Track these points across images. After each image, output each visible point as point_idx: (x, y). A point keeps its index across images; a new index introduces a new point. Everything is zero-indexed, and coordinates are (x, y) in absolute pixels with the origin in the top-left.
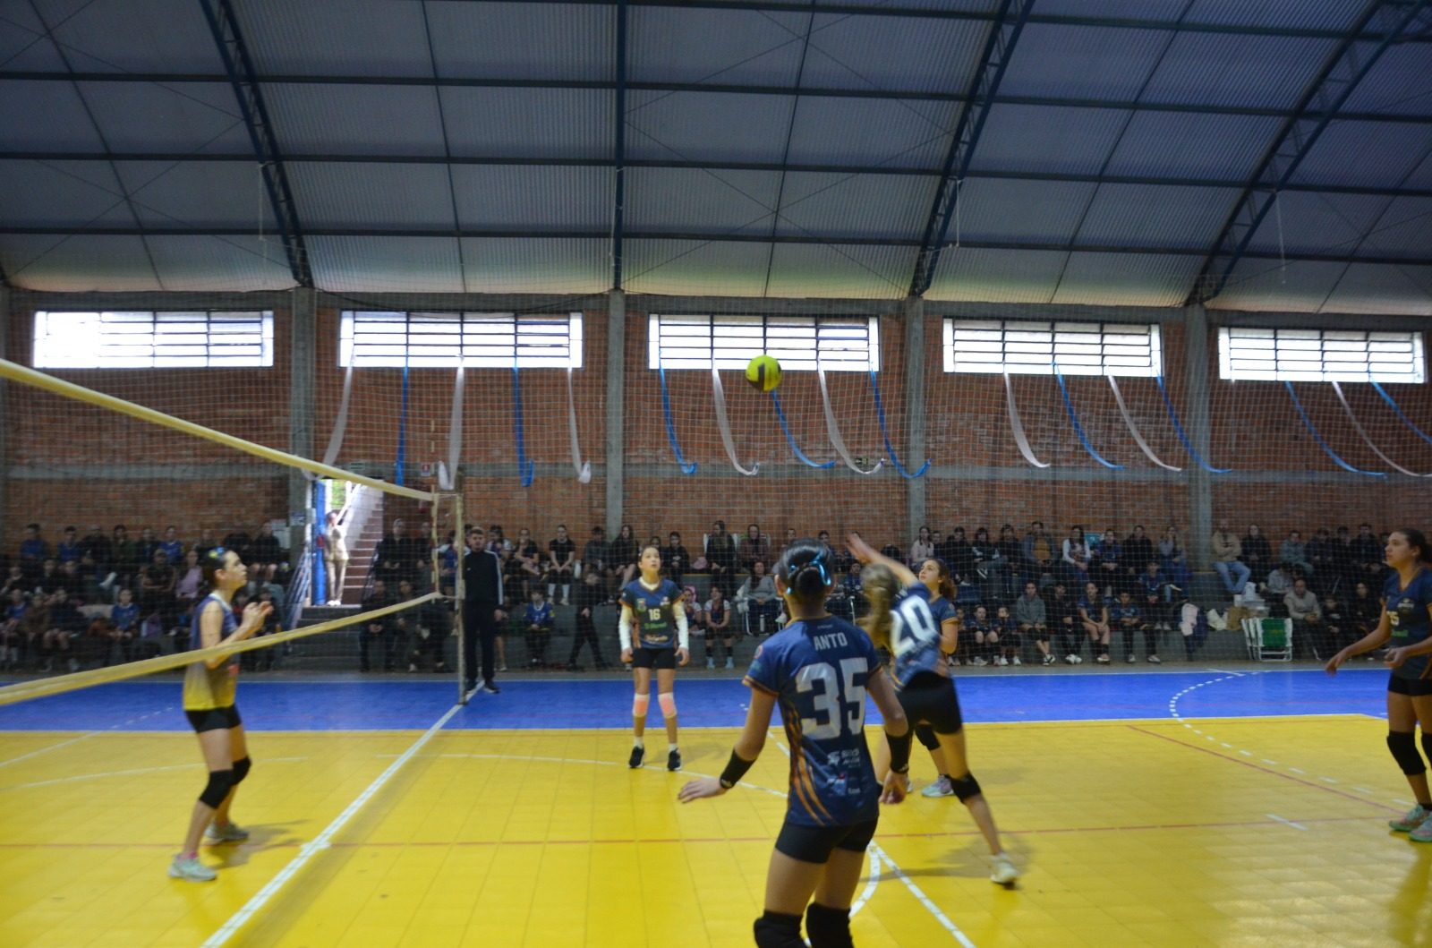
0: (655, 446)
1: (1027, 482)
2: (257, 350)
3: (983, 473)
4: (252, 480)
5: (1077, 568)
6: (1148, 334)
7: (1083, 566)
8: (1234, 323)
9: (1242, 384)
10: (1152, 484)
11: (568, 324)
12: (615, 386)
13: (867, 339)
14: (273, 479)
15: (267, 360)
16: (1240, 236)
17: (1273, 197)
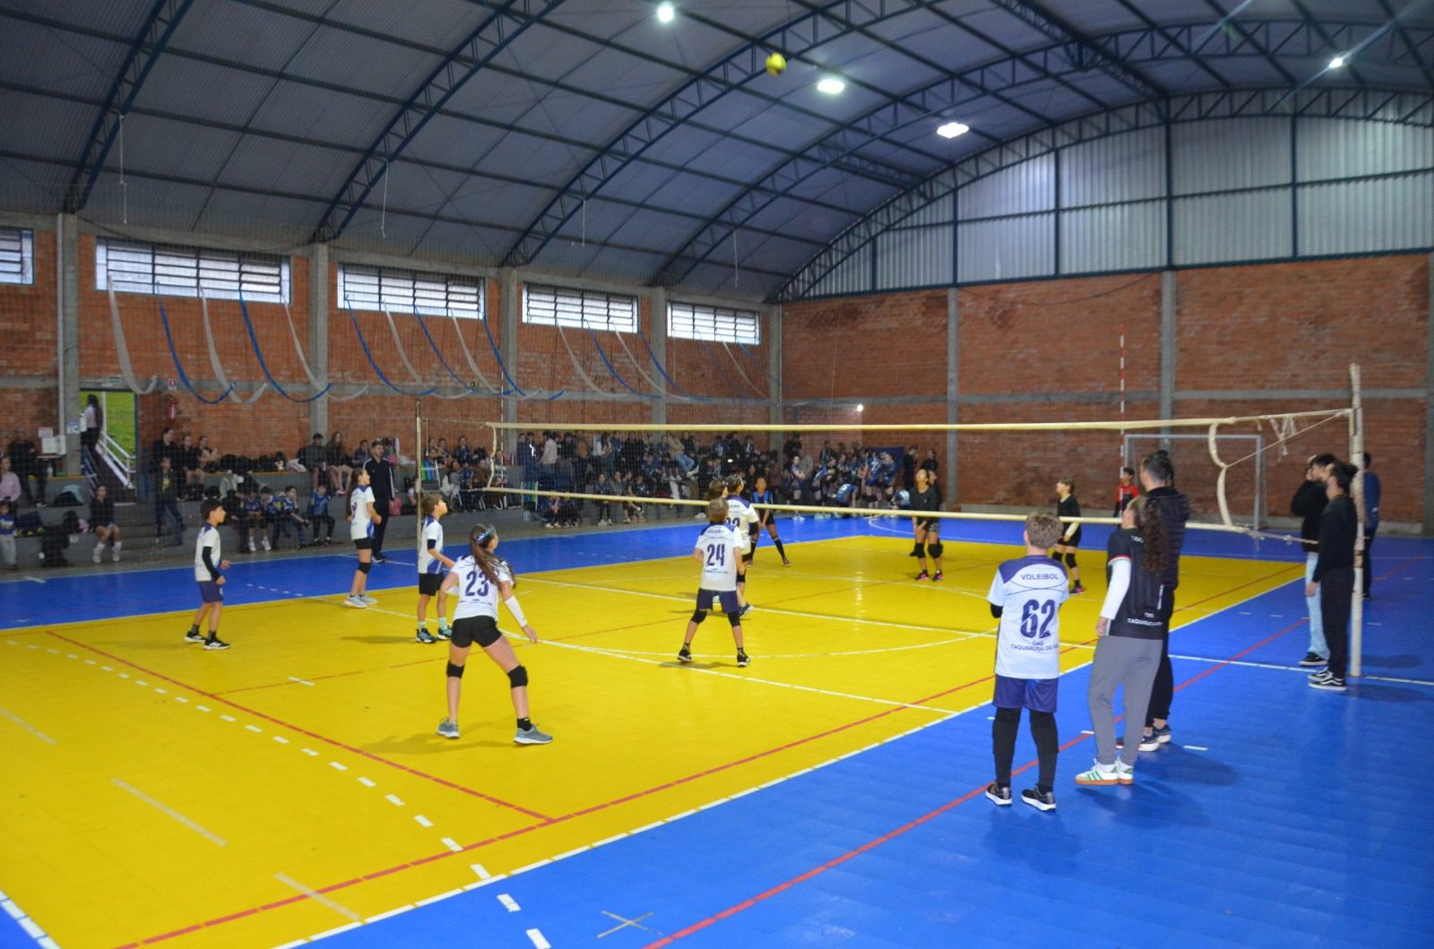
0: (343, 370)
1: (568, 402)
2: (17, 268)
3: (545, 395)
4: (17, 391)
6: (631, 303)
8: (678, 299)
9: (679, 340)
10: (634, 403)
11: (280, 268)
12: (322, 322)
13: (477, 294)
14: (37, 389)
15: (29, 280)
16: (700, 250)
17: (731, 232)
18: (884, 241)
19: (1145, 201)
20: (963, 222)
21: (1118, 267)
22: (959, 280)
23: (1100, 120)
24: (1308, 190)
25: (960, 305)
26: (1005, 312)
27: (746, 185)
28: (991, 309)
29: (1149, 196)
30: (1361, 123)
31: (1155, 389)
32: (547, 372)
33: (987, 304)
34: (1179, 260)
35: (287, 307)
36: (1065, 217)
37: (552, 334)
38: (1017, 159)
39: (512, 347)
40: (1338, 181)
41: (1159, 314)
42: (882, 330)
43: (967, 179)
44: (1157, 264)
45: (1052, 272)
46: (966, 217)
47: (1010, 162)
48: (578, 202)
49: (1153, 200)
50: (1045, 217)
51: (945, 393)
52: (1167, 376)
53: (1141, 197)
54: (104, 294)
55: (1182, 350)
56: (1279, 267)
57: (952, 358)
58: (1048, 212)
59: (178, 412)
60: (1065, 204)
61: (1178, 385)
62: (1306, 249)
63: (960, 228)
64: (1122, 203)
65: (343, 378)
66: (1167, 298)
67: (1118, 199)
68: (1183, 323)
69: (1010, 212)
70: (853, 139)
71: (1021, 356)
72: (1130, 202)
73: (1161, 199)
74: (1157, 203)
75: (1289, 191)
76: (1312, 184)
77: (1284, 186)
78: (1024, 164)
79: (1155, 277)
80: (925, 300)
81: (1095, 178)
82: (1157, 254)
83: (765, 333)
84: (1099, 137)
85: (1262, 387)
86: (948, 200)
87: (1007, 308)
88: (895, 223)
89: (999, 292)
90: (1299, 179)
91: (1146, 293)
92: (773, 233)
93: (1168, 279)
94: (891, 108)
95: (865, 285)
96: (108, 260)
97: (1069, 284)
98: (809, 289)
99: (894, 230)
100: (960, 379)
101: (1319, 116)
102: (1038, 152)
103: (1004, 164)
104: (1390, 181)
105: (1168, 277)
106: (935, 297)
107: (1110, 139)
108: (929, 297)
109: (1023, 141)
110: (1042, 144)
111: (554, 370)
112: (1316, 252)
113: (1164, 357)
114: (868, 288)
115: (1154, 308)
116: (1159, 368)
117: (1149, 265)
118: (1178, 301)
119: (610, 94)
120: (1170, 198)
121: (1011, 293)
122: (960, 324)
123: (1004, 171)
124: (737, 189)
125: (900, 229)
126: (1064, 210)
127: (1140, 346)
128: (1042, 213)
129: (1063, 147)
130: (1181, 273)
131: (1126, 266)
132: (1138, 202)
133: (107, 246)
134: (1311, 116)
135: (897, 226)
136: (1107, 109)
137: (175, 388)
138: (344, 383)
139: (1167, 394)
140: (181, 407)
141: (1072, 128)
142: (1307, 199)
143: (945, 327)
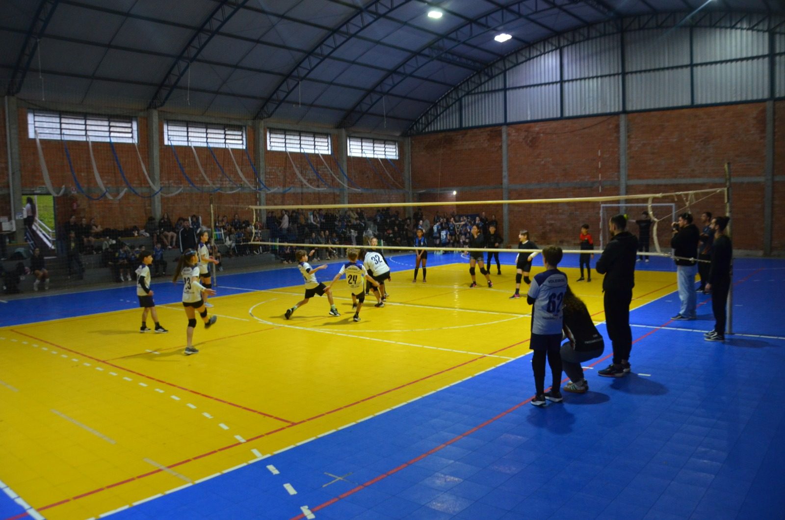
0: (169, 179)
1: (294, 193)
3: (281, 190)
5: (316, 226)
6: (327, 138)
7: (319, 225)
8: (352, 135)
9: (354, 158)
10: (330, 193)
11: (132, 124)
13: (242, 135)
16: (364, 107)
17: (382, 97)
18: (467, 100)
19: (610, 75)
20: (509, 89)
21: (595, 112)
22: (508, 121)
23: (585, 31)
24: (699, 67)
25: (509, 135)
26: (534, 138)
27: (388, 70)
28: (526, 137)
29: (612, 72)
30: (728, 31)
31: (616, 179)
32: (282, 177)
33: (523, 134)
34: (629, 108)
35: (136, 145)
36: (566, 85)
37: (283, 156)
38: (539, 53)
39: (262, 164)
40: (716, 63)
41: (618, 138)
42: (466, 149)
43: (511, 65)
44: (617, 110)
45: (559, 116)
46: (511, 86)
47: (535, 55)
48: (296, 82)
49: (614, 75)
50: (555, 85)
51: (502, 184)
52: (623, 172)
53: (607, 73)
54: (34, 141)
55: (631, 158)
56: (684, 111)
57: (505, 164)
58: (556, 82)
59: (78, 206)
60: (566, 78)
61: (629, 177)
62: (699, 101)
63: (508, 92)
64: (597, 77)
65: (169, 183)
66: (623, 129)
67: (595, 75)
68: (631, 142)
69: (535, 83)
70: (448, 44)
71: (543, 162)
72: (602, 76)
73: (618, 74)
74: (616, 77)
75: (689, 69)
76: (701, 64)
77: (686, 66)
78: (543, 56)
79: (616, 117)
80: (489, 133)
81: (582, 63)
82: (617, 104)
83: (401, 152)
84: (584, 41)
85: (675, 177)
86: (501, 76)
87: (534, 136)
88: (472, 90)
89: (530, 127)
90: (695, 62)
91: (611, 126)
92: (405, 97)
93: (623, 119)
94: (469, 26)
95: (456, 125)
96: (35, 121)
97: (568, 122)
98: (425, 128)
99: (472, 94)
100: (509, 176)
101: (706, 27)
102: (550, 49)
103: (532, 56)
104: (744, 62)
105: (623, 117)
106: (494, 131)
107: (590, 41)
108: (491, 131)
109: (542, 43)
110: (552, 45)
111: (285, 176)
112: (704, 102)
113: (621, 162)
114: (458, 126)
115: (615, 135)
116: (619, 167)
117: (613, 111)
118: (628, 131)
119: (313, 21)
120: (624, 74)
121: (537, 128)
122: (508, 146)
123: (532, 60)
124: (383, 73)
125: (475, 94)
126: (565, 81)
127: (608, 156)
128: (553, 83)
129: (564, 47)
130: (630, 115)
131: (600, 111)
132: (606, 76)
133: (34, 113)
134: (701, 27)
135: (473, 92)
136: (589, 25)
137: (76, 192)
138: (169, 187)
139: (623, 181)
140: (79, 202)
141: (569, 36)
142: (699, 73)
143: (501, 147)
